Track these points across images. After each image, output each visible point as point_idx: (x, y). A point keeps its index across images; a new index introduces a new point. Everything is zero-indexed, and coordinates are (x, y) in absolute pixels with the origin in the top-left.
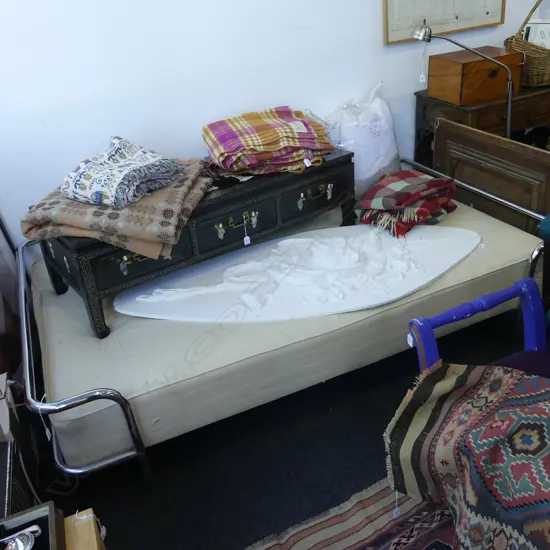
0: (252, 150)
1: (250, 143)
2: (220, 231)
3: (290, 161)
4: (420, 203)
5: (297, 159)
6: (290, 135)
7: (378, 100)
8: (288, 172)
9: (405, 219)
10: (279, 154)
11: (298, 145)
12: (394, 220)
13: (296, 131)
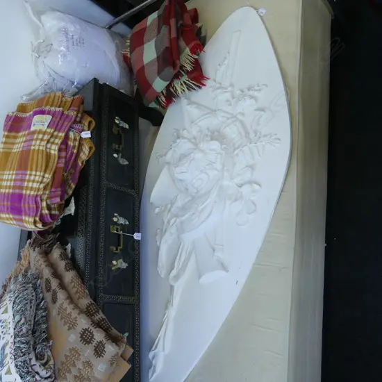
0: (45, 188)
1: (35, 185)
2: (119, 266)
3: (75, 151)
4: (182, 43)
5: (77, 144)
6: (46, 137)
7: (43, 18)
8: (88, 161)
9: (189, 68)
10: (63, 160)
11: (62, 135)
12: (185, 78)
13: (44, 128)
